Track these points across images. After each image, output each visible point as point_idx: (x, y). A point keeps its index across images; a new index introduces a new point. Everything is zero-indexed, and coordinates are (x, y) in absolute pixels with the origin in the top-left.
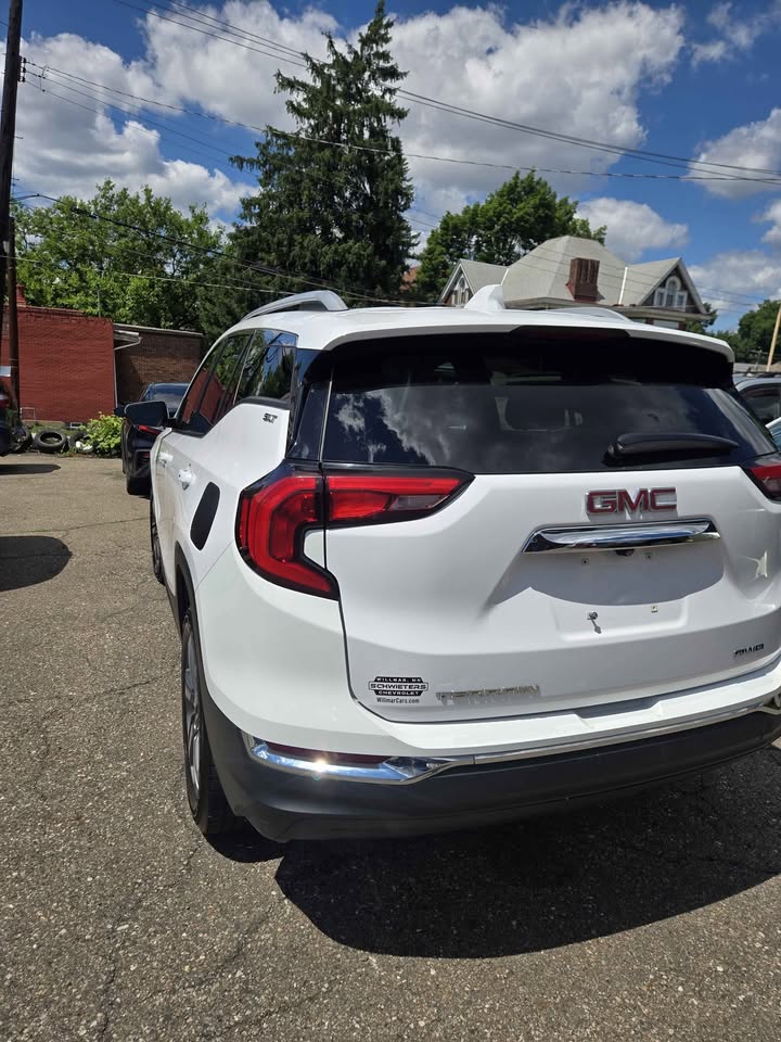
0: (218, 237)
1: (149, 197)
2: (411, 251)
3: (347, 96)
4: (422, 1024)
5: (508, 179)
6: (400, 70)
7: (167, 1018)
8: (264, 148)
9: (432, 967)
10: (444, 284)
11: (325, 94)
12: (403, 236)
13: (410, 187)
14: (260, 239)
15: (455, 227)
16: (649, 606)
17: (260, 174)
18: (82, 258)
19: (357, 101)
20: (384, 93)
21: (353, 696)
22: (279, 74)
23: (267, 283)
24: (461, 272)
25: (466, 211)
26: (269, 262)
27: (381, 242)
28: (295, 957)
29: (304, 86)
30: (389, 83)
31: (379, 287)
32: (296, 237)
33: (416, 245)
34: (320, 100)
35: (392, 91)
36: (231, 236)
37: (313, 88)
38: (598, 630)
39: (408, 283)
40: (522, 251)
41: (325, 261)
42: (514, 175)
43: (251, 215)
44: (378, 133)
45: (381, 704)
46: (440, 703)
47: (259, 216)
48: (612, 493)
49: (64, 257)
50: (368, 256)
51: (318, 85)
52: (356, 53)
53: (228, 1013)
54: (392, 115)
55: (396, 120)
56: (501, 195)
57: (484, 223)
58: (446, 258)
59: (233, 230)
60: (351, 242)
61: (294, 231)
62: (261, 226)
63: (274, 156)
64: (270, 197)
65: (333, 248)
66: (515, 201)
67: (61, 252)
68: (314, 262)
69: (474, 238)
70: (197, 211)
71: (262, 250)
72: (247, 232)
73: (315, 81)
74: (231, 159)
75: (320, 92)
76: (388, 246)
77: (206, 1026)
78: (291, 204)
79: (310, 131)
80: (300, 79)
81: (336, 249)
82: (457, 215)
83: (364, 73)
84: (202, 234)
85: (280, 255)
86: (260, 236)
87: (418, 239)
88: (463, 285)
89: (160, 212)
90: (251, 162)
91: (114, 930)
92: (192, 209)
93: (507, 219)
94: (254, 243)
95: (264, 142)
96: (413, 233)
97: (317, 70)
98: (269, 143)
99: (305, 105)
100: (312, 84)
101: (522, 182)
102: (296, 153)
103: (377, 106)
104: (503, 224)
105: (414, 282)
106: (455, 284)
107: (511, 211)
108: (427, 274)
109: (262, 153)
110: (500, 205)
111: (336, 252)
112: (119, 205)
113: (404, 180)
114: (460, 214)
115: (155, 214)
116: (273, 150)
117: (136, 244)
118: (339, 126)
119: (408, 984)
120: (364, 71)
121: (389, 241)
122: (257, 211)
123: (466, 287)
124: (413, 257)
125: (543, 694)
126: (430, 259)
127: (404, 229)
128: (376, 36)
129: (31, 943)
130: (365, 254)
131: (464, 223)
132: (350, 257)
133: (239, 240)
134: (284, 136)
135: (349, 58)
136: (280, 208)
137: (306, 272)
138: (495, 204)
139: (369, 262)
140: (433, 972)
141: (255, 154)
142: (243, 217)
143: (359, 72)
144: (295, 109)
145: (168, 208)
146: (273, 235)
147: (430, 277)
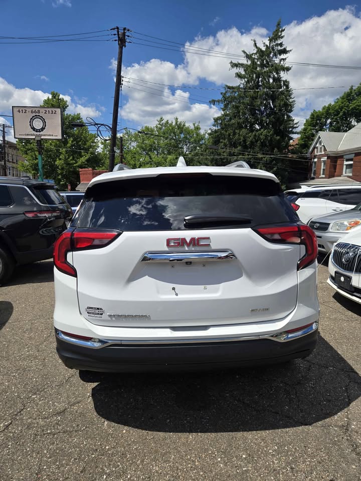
0: (204, 135)
1: (177, 122)
2: (294, 130)
3: (262, 66)
4: (107, 447)
5: (347, 90)
6: (287, 49)
7: (28, 427)
8: (224, 95)
9: (125, 429)
10: (311, 144)
11: (252, 67)
12: (290, 124)
13: (294, 101)
14: (221, 134)
15: (318, 116)
16: (203, 286)
17: (222, 106)
18: (150, 150)
19: (267, 67)
20: (281, 61)
21: (81, 313)
22: (231, 62)
23: (224, 152)
24: (319, 138)
25: (324, 108)
26: (224, 143)
27: (277, 128)
28: (80, 416)
29: (242, 65)
30: (283, 56)
31: (276, 149)
32: (236, 131)
33: (297, 127)
34: (250, 69)
35: (284, 59)
36: (209, 134)
37: (247, 65)
38: (177, 295)
39: (293, 145)
40: (356, 124)
41: (249, 140)
42: (350, 87)
43: (218, 124)
44: (277, 80)
45: (89, 317)
46: (109, 319)
47: (221, 124)
48: (178, 239)
49: (144, 150)
50: (271, 135)
51: (249, 62)
52: (267, 46)
53: (47, 430)
54: (284, 70)
55: (286, 72)
56: (343, 98)
57: (333, 113)
58: (314, 132)
59: (209, 131)
60: (262, 130)
61: (236, 129)
62: (222, 128)
63: (229, 97)
64: (226, 115)
65: (254, 133)
66: (350, 100)
67: (143, 148)
68: (245, 141)
69: (329, 121)
70: (196, 125)
71: (222, 138)
72: (216, 131)
73: (248, 62)
74: (210, 101)
75: (249, 66)
76: (281, 130)
77: (38, 432)
78: (235, 117)
79: (245, 84)
80: (241, 62)
81: (255, 134)
82: (319, 111)
83: (270, 54)
84: (198, 135)
85: (230, 139)
86: (221, 132)
87: (298, 124)
88: (320, 144)
89: (181, 127)
90: (218, 101)
91: (31, 397)
92: (194, 124)
93: (346, 109)
94: (218, 136)
95: (224, 92)
96: (295, 122)
97: (248, 57)
98: (226, 92)
99: (243, 73)
100: (246, 63)
101: (355, 91)
102: (238, 95)
103: (276, 68)
104: (344, 112)
105: (297, 144)
106: (317, 144)
107: (348, 105)
108: (303, 140)
109: (223, 97)
110: (342, 103)
111: (255, 135)
112: (165, 127)
113: (291, 98)
114: (321, 110)
115: (179, 129)
116: (228, 95)
117: (171, 142)
118: (258, 79)
119: (113, 434)
120: (270, 53)
121: (282, 127)
122: (220, 122)
123: (322, 144)
124: (295, 133)
125: (152, 319)
126: (305, 133)
127: (291, 121)
128: (276, 36)
129: (5, 396)
130: (269, 134)
131: (323, 114)
132: (262, 137)
133: (212, 136)
134: (233, 88)
135: (264, 49)
136: (231, 119)
137: (241, 146)
138: (340, 103)
139: (271, 138)
140: (124, 431)
141: (220, 97)
142: (214, 125)
143: (268, 54)
144: (239, 76)
145: (184, 125)
146: (226, 131)
147: (305, 141)
